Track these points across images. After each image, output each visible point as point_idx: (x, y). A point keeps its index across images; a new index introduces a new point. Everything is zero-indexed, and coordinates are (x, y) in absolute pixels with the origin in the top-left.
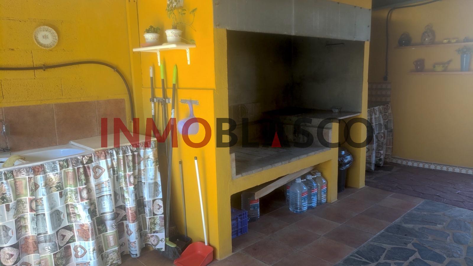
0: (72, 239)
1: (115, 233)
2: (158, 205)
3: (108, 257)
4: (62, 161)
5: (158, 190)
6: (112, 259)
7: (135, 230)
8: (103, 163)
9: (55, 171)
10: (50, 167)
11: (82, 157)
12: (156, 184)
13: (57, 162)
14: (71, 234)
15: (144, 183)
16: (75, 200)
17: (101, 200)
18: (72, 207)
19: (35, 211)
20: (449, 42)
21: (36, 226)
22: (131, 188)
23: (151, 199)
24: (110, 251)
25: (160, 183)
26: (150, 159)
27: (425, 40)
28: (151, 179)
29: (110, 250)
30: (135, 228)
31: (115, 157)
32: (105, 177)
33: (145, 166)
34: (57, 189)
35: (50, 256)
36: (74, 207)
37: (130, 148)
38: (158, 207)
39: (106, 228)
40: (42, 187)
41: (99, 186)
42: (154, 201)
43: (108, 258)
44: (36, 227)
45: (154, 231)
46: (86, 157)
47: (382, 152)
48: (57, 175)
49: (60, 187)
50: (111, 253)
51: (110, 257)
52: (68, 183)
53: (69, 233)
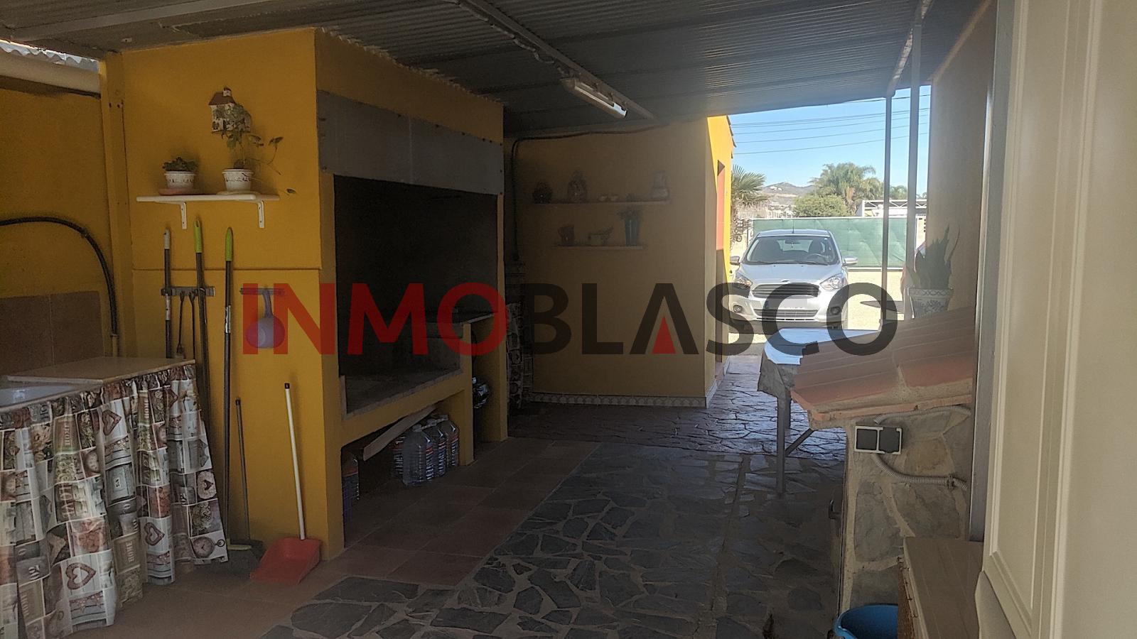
0: (65, 554)
1: (135, 537)
2: (205, 481)
3: (124, 585)
4: (55, 401)
5: (204, 454)
6: (131, 586)
7: (168, 530)
8: (117, 407)
9: (45, 421)
10: (37, 413)
11: (86, 394)
12: (199, 441)
13: (48, 403)
14: (61, 543)
15: (181, 442)
16: (76, 476)
17: (113, 475)
18: (66, 491)
19: (14, 497)
20: (608, 200)
21: (15, 526)
22: (162, 451)
23: (194, 471)
24: (128, 572)
25: (205, 441)
26: (188, 398)
27: (573, 195)
28: (192, 435)
29: (128, 570)
30: (168, 525)
31: (135, 394)
32: (121, 431)
33: (181, 412)
34: (45, 456)
35: (38, 583)
36: (70, 488)
37: (158, 378)
38: (205, 485)
39: (120, 527)
40: (25, 450)
41: (110, 446)
42: (198, 473)
43: (124, 587)
44: (13, 528)
45: (200, 529)
46: (92, 393)
47: (519, 383)
48: (48, 428)
49: (49, 452)
50: (129, 576)
51: (127, 585)
52: (62, 444)
53: (58, 542)
